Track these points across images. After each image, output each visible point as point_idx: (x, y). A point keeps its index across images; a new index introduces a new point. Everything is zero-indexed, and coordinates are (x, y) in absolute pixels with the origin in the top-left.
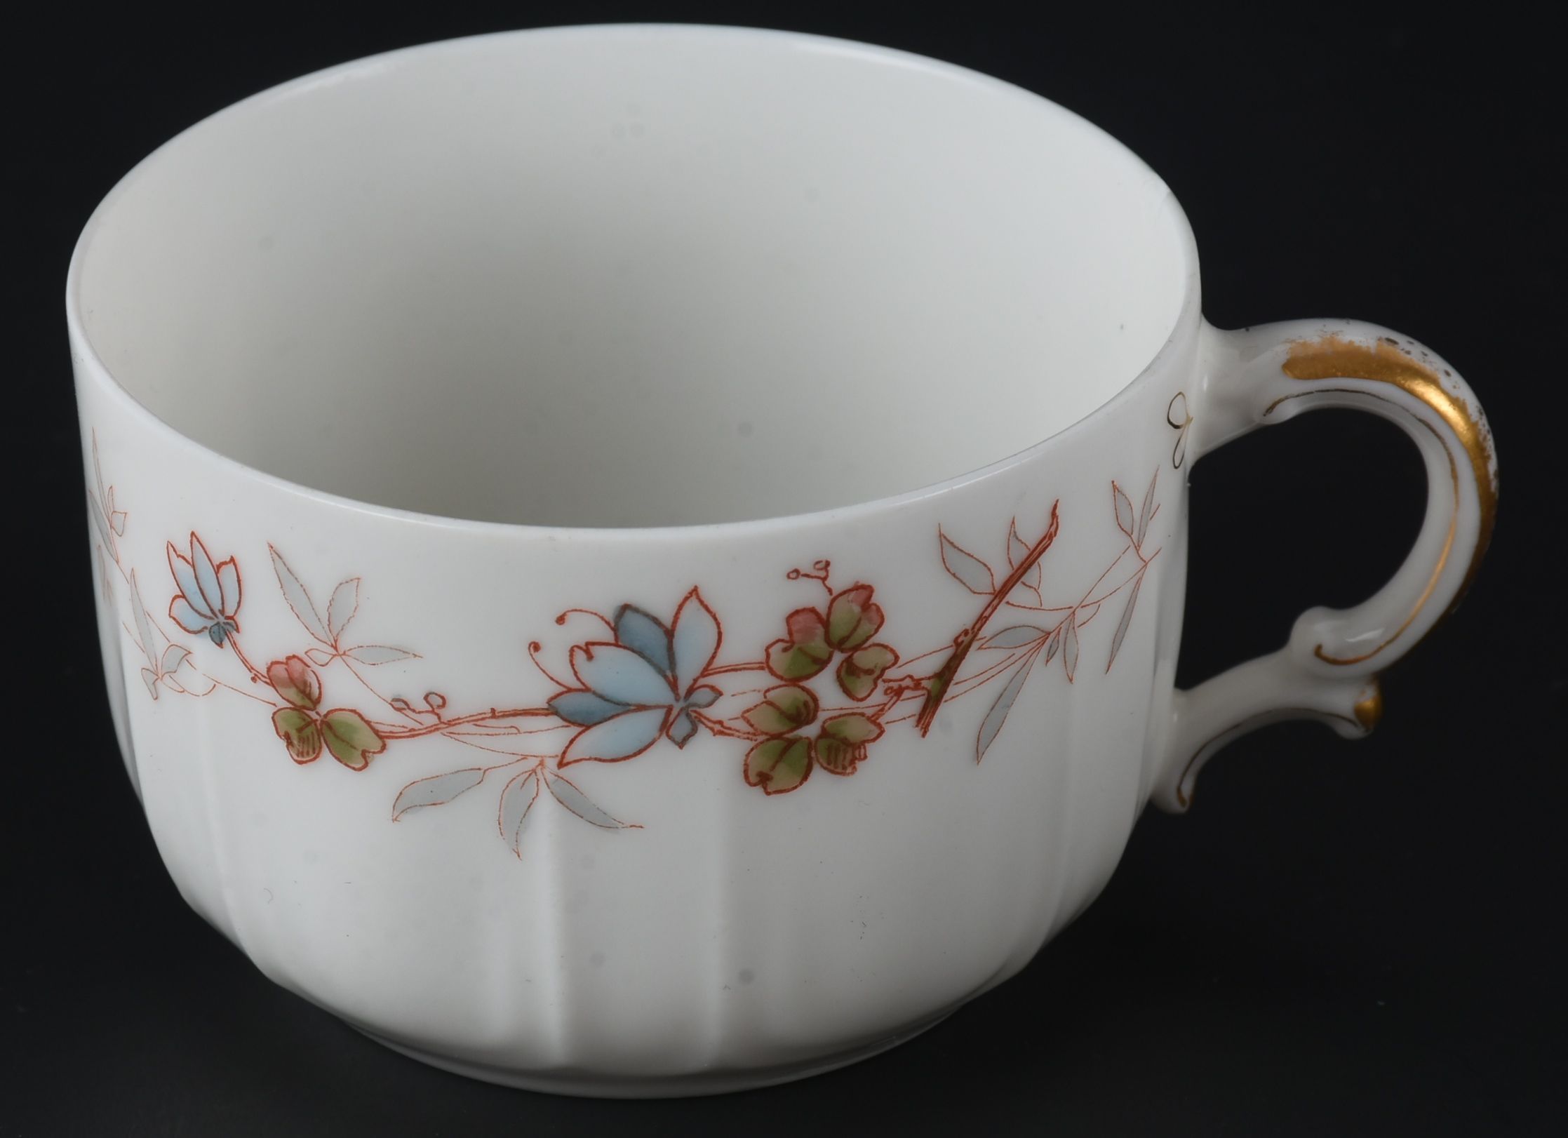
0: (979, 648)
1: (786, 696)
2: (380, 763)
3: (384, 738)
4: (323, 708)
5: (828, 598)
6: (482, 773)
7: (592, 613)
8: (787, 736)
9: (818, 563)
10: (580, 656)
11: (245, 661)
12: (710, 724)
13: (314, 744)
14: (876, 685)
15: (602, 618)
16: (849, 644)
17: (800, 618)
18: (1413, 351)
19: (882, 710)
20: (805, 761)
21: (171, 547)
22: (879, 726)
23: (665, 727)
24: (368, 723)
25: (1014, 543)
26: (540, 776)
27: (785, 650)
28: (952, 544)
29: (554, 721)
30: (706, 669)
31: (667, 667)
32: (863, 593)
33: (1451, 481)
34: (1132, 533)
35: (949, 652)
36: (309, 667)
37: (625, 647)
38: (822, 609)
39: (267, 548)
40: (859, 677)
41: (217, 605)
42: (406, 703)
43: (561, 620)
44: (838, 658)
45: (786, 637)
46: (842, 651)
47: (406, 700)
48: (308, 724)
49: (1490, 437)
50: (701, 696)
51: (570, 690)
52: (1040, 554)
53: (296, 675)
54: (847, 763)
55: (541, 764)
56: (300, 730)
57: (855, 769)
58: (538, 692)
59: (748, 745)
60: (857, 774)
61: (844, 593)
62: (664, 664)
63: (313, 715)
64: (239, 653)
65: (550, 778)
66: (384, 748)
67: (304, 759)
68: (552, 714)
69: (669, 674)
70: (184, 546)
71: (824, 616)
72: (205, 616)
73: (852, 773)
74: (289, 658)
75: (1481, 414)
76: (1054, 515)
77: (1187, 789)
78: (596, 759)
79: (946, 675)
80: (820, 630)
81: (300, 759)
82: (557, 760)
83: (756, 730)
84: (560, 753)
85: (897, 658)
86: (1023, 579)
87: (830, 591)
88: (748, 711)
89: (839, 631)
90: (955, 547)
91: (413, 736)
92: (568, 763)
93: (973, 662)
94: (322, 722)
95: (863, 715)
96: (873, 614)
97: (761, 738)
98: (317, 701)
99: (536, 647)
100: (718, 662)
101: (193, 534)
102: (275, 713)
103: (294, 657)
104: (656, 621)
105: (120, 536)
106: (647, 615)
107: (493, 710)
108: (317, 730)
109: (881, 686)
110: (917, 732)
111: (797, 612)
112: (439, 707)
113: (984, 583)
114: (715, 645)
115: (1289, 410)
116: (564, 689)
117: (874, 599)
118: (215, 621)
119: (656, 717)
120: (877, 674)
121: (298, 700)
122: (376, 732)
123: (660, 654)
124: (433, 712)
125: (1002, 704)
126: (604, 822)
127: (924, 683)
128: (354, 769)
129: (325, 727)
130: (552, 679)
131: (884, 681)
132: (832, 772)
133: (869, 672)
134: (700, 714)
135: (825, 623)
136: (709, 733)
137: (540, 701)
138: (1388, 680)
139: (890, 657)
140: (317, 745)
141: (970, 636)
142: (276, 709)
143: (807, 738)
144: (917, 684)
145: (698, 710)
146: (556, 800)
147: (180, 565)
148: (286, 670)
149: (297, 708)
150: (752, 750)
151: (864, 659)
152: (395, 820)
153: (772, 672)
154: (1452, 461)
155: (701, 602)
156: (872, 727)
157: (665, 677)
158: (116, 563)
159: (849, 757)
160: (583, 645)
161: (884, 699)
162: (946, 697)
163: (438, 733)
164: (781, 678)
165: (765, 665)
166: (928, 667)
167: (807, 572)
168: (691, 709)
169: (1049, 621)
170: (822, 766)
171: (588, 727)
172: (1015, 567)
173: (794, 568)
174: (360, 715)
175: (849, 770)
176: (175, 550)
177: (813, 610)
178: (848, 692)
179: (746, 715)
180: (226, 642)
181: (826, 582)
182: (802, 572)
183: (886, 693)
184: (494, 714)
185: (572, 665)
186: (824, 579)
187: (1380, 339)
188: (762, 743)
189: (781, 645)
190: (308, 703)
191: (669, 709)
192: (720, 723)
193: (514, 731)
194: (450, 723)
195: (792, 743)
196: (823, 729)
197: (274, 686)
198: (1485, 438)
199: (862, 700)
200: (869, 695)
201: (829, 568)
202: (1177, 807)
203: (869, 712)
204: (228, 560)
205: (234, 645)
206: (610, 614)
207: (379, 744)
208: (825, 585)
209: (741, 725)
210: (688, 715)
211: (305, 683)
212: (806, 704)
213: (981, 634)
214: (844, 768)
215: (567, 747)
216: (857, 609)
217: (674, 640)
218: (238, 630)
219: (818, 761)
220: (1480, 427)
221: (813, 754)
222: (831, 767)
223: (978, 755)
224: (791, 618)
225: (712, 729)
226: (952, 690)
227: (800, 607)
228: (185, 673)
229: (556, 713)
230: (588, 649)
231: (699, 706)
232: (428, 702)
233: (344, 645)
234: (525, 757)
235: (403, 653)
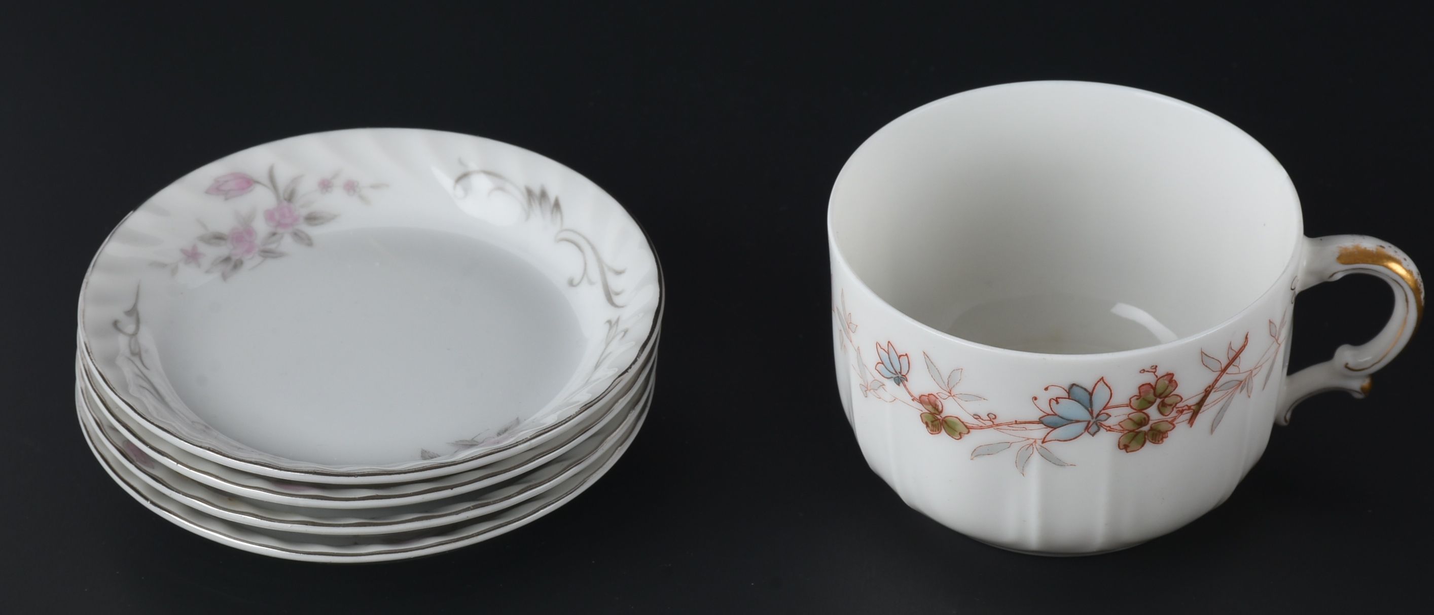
0: (1215, 392)
1: (1137, 416)
2: (966, 438)
3: (969, 429)
4: (943, 415)
5: (1156, 379)
6: (1009, 444)
7: (1059, 387)
8: (1137, 431)
9: (1152, 366)
10: (1054, 402)
11: (909, 393)
12: (1105, 427)
13: (938, 427)
14: (1173, 409)
15: (1064, 389)
16: (1163, 395)
17: (1144, 387)
18: (1390, 249)
19: (1175, 418)
20: (1143, 440)
21: (877, 344)
22: (1173, 425)
23: (1087, 429)
24: (963, 422)
25: (1230, 350)
26: (1034, 446)
27: (1137, 399)
28: (1206, 355)
29: (1042, 426)
30: (1105, 407)
31: (1089, 407)
32: (1170, 377)
33: (1405, 303)
34: (1274, 336)
35: (1203, 395)
36: (938, 399)
37: (1072, 399)
38: (1153, 384)
39: (923, 353)
40: (1166, 407)
41: (898, 370)
42: (979, 416)
43: (1046, 389)
44: (1158, 401)
45: (1138, 394)
46: (1160, 398)
47: (979, 415)
48: (936, 420)
49: (1422, 284)
50: (1102, 417)
51: (1048, 415)
52: (1240, 353)
53: (932, 401)
54: (1160, 440)
55: (1035, 442)
56: (932, 422)
57: (1163, 441)
58: (1035, 415)
59: (1120, 434)
60: (1164, 443)
61: (1162, 377)
62: (1088, 405)
63: (939, 417)
64: (907, 389)
65: (1038, 447)
66: (969, 432)
67: (934, 433)
68: (1040, 423)
69: (1090, 409)
70: (885, 346)
71: (1154, 386)
72: (892, 373)
73: (1162, 443)
74: (929, 394)
75: (1418, 274)
76: (1246, 338)
77: (1288, 417)
78: (1058, 440)
79: (1200, 404)
80: (1152, 391)
81: (932, 432)
82: (1041, 441)
83: (1124, 429)
84: (1043, 438)
85: (1182, 399)
86: (1233, 364)
87: (1157, 376)
88: (1122, 422)
89: (1159, 390)
90: (1207, 356)
91: (982, 429)
92: (1046, 442)
93: (1212, 397)
94: (943, 420)
95: (1167, 421)
96: (1173, 384)
97: (1125, 432)
98: (941, 412)
99: (1036, 399)
100: (1109, 405)
101: (889, 342)
102: (922, 414)
103: (932, 394)
104: (1085, 390)
105: (853, 333)
106: (1082, 388)
107: (1016, 421)
108: (940, 423)
109: (1175, 410)
110: (1189, 425)
111: (1143, 385)
112: (993, 419)
113: (1218, 367)
114: (1109, 398)
115: (1339, 276)
116: (1045, 414)
117: (1174, 378)
118: (897, 375)
119: (1084, 425)
120: (1173, 406)
121: (933, 411)
122: (966, 426)
123: (1087, 403)
124: (990, 420)
125: (1222, 411)
126: (1059, 463)
127: (1192, 407)
128: (955, 439)
129: (943, 422)
130: (1041, 410)
131: (1176, 408)
132: (1154, 443)
133: (1171, 405)
134: (1101, 424)
135: (1154, 388)
136: (1105, 431)
137: (1035, 418)
138: (1376, 377)
139: (1179, 399)
140: (940, 428)
141: (1211, 388)
142: (922, 412)
143: (1144, 431)
144: (1189, 408)
145: (1100, 422)
146: (1040, 455)
147: (881, 351)
148: (928, 399)
149: (931, 413)
150: (1122, 436)
151: (1168, 401)
152: (972, 459)
153: (1132, 407)
154: (1406, 296)
155: (1105, 383)
156: (1170, 425)
157: (1088, 410)
158: (850, 343)
159: (1161, 437)
160: (1055, 398)
161: (1176, 414)
162: (1201, 411)
163: (992, 428)
164: (1135, 409)
165: (1129, 405)
166: (1193, 401)
167: (1148, 370)
168: (1098, 422)
169: (1241, 377)
170: (1150, 441)
171: (1055, 428)
172: (1230, 359)
173: (1142, 369)
174: (959, 420)
175: (1161, 442)
176: (880, 346)
177: (1149, 384)
178: (1162, 413)
179: (1121, 424)
180: (901, 384)
181: (1156, 373)
182: (1146, 370)
183: (1177, 412)
184: (1016, 422)
185: (1050, 406)
186: (1154, 372)
187: (1378, 246)
188: (1126, 434)
189: (1136, 397)
190: (937, 412)
191: (1089, 422)
192: (1110, 427)
193: (1024, 429)
194: (997, 425)
195: (1138, 433)
196: (1151, 427)
197: (922, 404)
198: (1420, 285)
199: (1166, 416)
200: (1170, 414)
201: (1157, 368)
202: (1284, 423)
203: (1169, 420)
204: (905, 354)
205: (905, 386)
206: (1067, 387)
207: (967, 430)
208: (1155, 375)
209: (1118, 428)
210: (1096, 424)
211: (936, 405)
212: (1145, 419)
213: (1216, 386)
214: (1159, 441)
215: (1046, 436)
216: (1167, 382)
217: (1093, 397)
218: (907, 381)
219: (1148, 440)
220: (1419, 281)
221: (1146, 437)
222: (1154, 441)
223: (1212, 430)
224: (1140, 388)
225: (1106, 429)
226: (1203, 408)
227: (1144, 383)
228: (881, 391)
229: (1042, 423)
230: (1057, 400)
231: (1101, 421)
232: (989, 417)
233: (954, 392)
234: (1028, 439)
235: (979, 398)
